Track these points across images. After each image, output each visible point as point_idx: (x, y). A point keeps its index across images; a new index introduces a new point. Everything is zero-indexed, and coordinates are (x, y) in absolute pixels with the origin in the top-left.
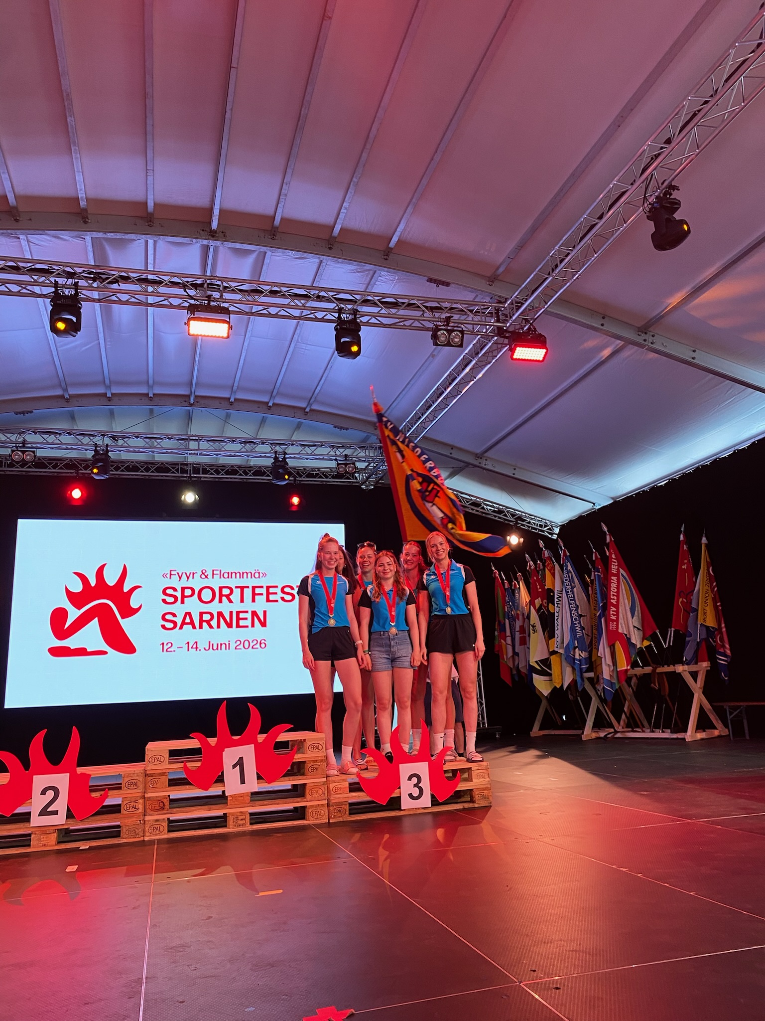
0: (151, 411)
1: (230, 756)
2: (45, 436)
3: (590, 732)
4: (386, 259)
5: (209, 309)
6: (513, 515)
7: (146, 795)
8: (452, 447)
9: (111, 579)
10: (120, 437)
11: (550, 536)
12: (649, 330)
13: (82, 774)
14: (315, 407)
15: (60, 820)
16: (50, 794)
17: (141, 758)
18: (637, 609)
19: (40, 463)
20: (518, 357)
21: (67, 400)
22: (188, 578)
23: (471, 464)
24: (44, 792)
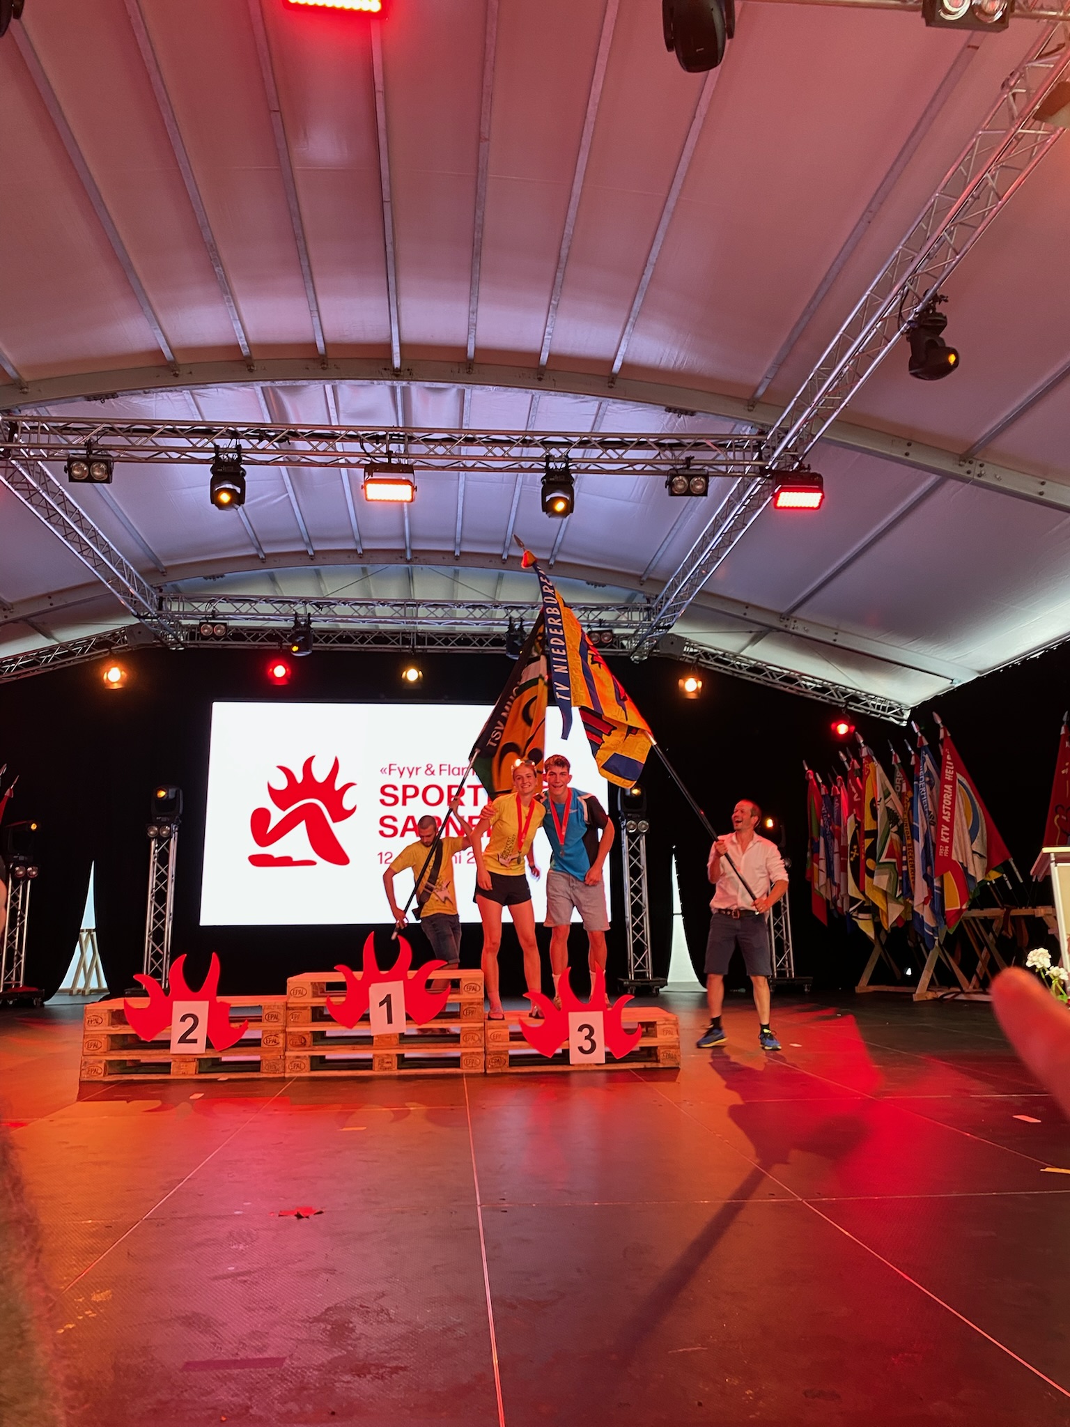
0: (364, 570)
1: (377, 992)
2: (238, 605)
3: (925, 991)
4: (611, 387)
5: (388, 468)
6: (844, 694)
7: (287, 1030)
8: (747, 606)
9: (320, 775)
10: (325, 603)
11: (897, 722)
12: (975, 457)
13: (221, 1003)
14: (560, 558)
15: (199, 1048)
16: (190, 1021)
17: (282, 991)
18: (980, 829)
19: (238, 634)
20: (783, 505)
21: (263, 561)
22: (411, 774)
23: (775, 628)
24: (183, 1019)
